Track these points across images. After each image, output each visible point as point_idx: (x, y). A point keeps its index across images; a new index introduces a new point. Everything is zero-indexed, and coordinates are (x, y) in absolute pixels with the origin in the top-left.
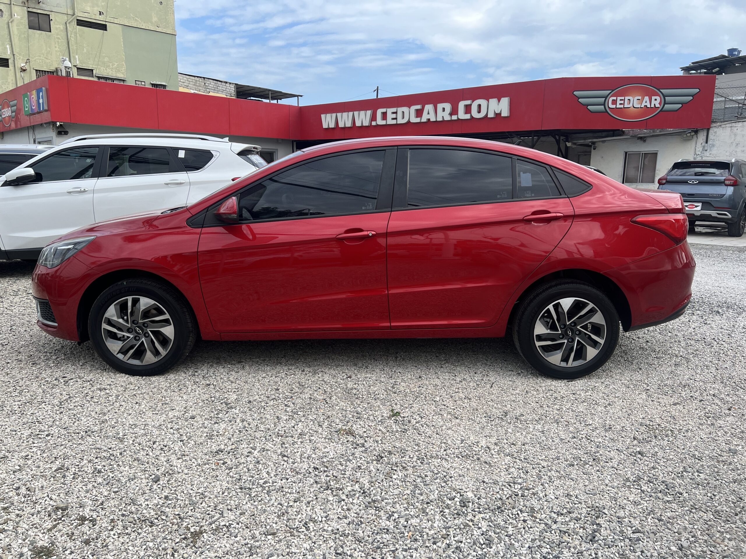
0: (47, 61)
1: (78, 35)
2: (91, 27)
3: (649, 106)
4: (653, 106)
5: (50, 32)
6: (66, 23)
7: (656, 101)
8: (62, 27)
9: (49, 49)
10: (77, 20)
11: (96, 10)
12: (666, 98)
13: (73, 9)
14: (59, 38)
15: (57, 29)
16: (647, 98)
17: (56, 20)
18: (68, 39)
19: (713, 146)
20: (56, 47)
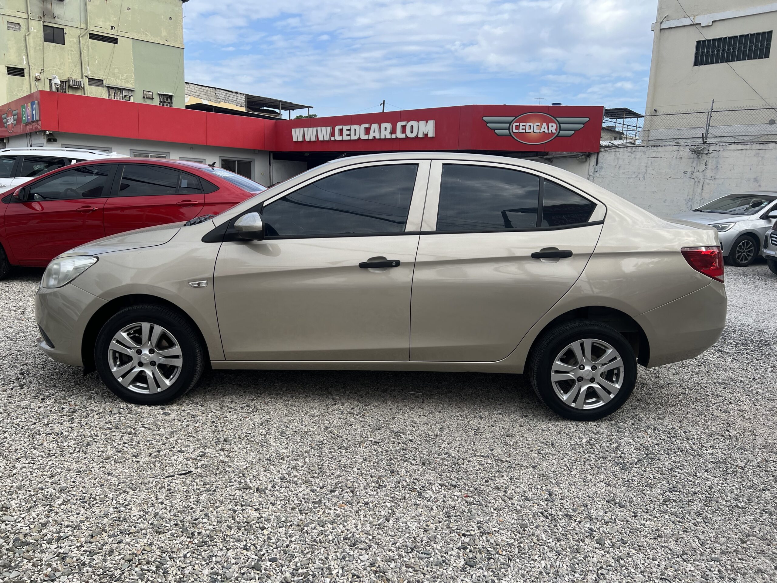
0: (60, 71)
1: (90, 48)
2: (103, 41)
3: (547, 132)
4: (550, 132)
5: (64, 44)
6: (79, 37)
7: (553, 128)
8: (75, 40)
9: (62, 60)
10: (90, 34)
11: (109, 24)
12: (561, 125)
13: (87, 24)
14: (72, 51)
15: (70, 42)
16: (545, 125)
17: (69, 34)
18: (80, 51)
19: (602, 168)
20: (69, 59)
